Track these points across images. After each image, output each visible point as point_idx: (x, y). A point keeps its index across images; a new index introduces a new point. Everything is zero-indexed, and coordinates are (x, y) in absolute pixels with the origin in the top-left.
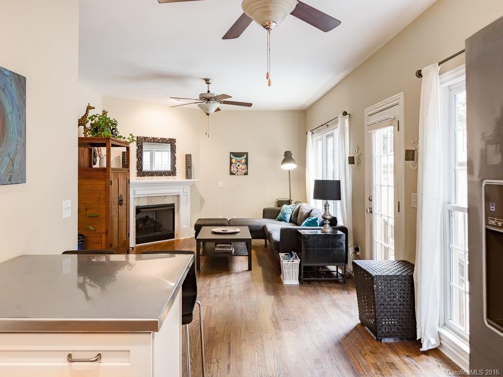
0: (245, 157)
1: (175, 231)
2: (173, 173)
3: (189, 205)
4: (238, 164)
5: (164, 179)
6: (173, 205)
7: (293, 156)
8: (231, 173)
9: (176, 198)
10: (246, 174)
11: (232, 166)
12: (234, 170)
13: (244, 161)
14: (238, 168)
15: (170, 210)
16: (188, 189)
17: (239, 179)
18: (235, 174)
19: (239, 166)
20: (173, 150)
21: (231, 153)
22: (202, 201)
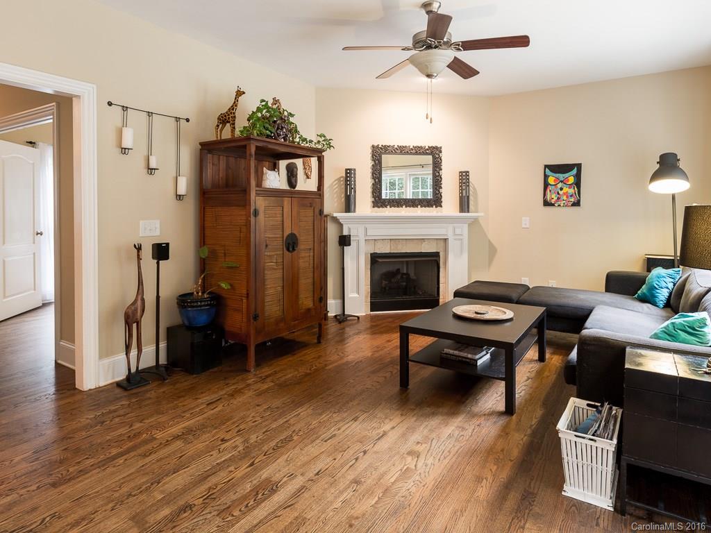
0: (575, 171)
1: (441, 297)
2: (436, 201)
3: (465, 256)
4: (560, 185)
5: (420, 212)
6: (437, 255)
7: (681, 165)
8: (547, 203)
9: (442, 243)
10: (577, 204)
11: (548, 191)
12: (552, 196)
13: (571, 180)
14: (561, 192)
15: (431, 262)
16: (464, 230)
17: (563, 214)
18: (553, 205)
19: (561, 189)
20: (437, 165)
21: (546, 166)
22: (492, 251)
